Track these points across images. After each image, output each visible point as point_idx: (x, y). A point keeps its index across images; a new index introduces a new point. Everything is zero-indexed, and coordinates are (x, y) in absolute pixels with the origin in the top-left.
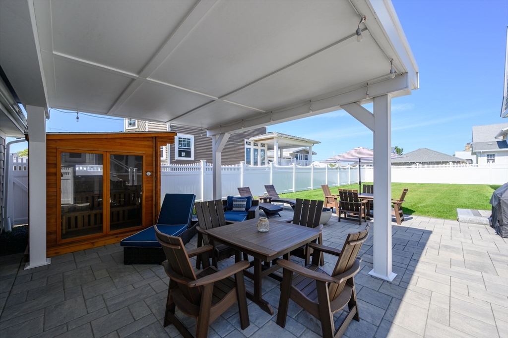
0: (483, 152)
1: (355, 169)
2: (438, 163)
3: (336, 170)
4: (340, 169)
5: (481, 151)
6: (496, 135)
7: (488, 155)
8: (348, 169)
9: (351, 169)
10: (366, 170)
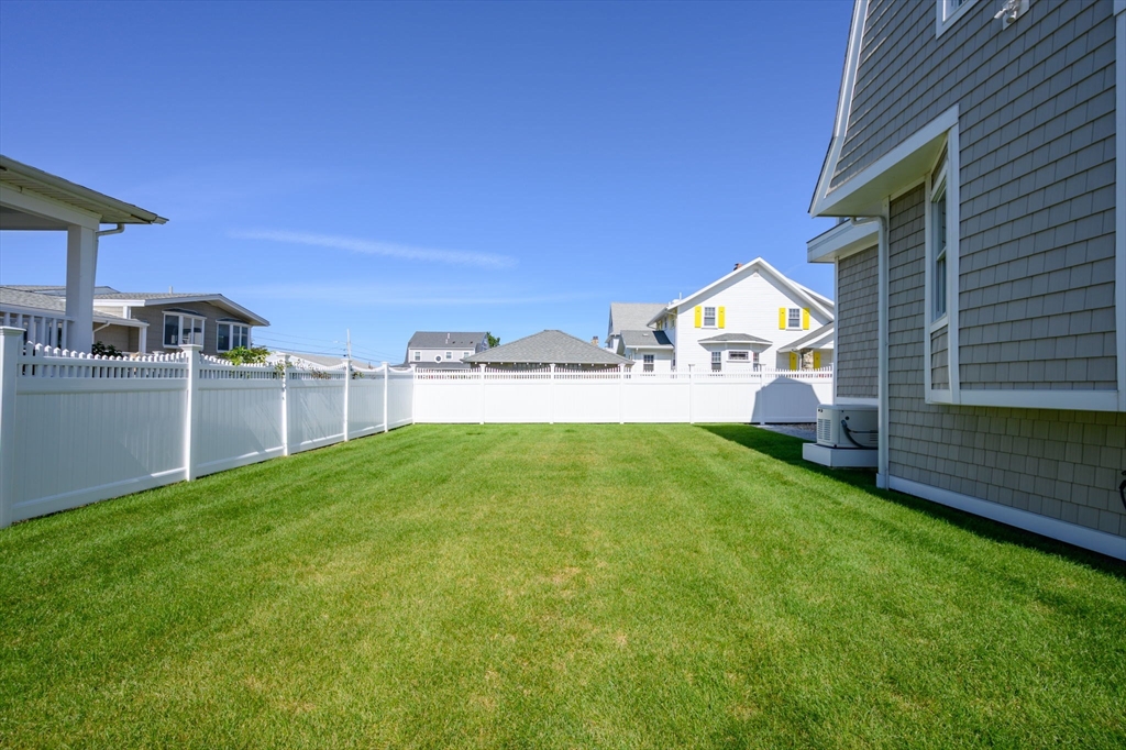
0: (640, 350)
1: (373, 377)
2: (586, 367)
3: (270, 381)
4: (294, 375)
5: (637, 347)
6: (649, 320)
7: (645, 357)
8: (340, 375)
9: (354, 375)
10: (416, 381)
